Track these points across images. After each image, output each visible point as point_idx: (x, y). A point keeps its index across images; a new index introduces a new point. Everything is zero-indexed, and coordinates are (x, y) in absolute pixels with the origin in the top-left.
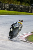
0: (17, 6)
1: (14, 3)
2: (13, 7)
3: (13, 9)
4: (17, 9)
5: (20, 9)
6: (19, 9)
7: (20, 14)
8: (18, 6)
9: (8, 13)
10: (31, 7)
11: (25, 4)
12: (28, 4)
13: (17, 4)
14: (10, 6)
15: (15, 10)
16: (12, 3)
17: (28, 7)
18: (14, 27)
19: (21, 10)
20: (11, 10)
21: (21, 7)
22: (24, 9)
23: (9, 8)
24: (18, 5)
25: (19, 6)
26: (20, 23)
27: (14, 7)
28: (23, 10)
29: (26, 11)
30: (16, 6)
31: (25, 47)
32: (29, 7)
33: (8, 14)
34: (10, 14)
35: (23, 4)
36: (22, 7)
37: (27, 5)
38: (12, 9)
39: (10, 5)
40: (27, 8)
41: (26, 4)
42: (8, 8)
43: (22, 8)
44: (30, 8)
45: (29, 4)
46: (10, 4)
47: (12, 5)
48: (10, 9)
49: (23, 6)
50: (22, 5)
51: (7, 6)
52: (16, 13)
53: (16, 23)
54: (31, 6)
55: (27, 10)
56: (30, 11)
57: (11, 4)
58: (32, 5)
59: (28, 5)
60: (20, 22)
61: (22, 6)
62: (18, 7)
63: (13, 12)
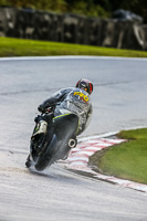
0: (51, 16)
1: (39, 4)
2: (33, 22)
3: (35, 32)
4: (52, 32)
5: (65, 31)
6: (59, 29)
7: (65, 54)
8: (56, 19)
9: (13, 49)
10: (115, 20)
11: (88, 9)
12: (99, 8)
13: (53, 8)
14: (22, 19)
15: (44, 37)
16: (28, 5)
17: (100, 24)
18: (53, 116)
19: (68, 35)
20: (25, 36)
21: (69, 20)
22: (82, 30)
23: (16, 26)
24: (54, 13)
25: (61, 18)
26: (82, 98)
27: (38, 20)
28: (79, 34)
29: (92, 38)
30: (47, 18)
31: (88, 198)
32: (104, 24)
33: (11, 51)
34: (19, 52)
35: (80, 8)
36: (75, 21)
37: (95, 14)
38: (30, 31)
39: (21, 13)
40: (97, 26)
41: (92, 9)
42: (11, 25)
43: (73, 26)
44: (110, 26)
45: (106, 10)
46: (20, 8)
47: (30, 15)
48: (21, 32)
49: (80, 19)
50: (75, 12)
51: (8, 16)
52: (49, 49)
53: (62, 98)
54: (114, 17)
55: (95, 33)
56: (108, 41)
57: (24, 7)
58: (117, 12)
59: (100, 14)
60: (82, 93)
61: (72, 16)
62: (55, 23)
63: (33, 42)
